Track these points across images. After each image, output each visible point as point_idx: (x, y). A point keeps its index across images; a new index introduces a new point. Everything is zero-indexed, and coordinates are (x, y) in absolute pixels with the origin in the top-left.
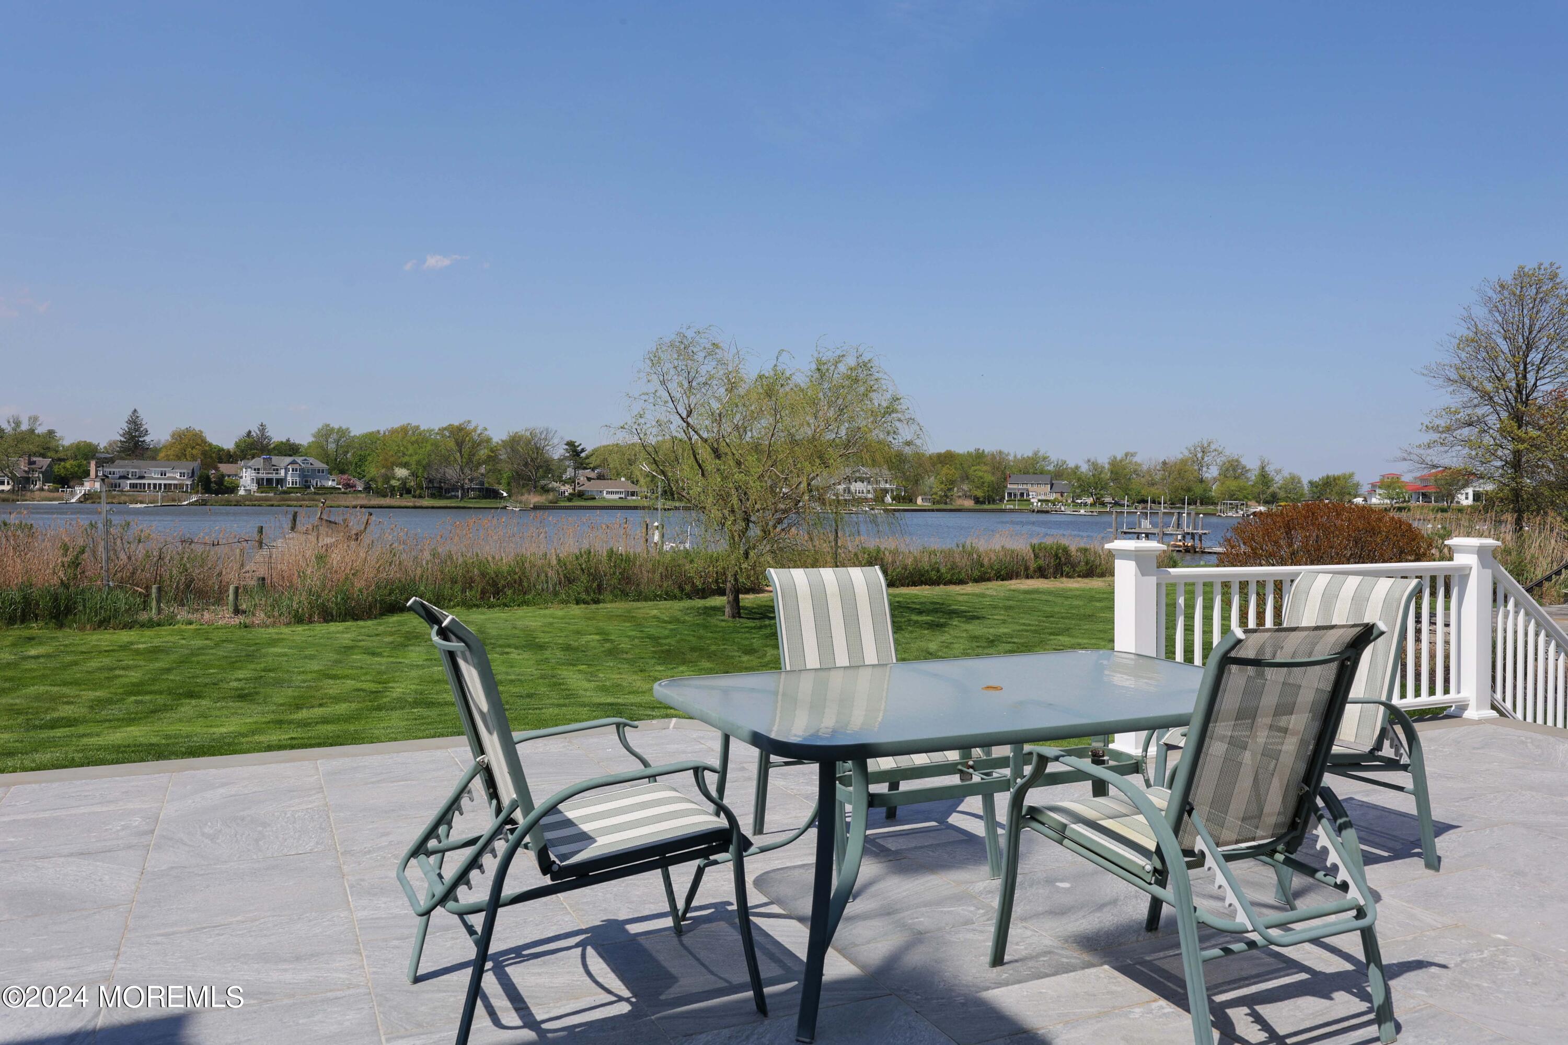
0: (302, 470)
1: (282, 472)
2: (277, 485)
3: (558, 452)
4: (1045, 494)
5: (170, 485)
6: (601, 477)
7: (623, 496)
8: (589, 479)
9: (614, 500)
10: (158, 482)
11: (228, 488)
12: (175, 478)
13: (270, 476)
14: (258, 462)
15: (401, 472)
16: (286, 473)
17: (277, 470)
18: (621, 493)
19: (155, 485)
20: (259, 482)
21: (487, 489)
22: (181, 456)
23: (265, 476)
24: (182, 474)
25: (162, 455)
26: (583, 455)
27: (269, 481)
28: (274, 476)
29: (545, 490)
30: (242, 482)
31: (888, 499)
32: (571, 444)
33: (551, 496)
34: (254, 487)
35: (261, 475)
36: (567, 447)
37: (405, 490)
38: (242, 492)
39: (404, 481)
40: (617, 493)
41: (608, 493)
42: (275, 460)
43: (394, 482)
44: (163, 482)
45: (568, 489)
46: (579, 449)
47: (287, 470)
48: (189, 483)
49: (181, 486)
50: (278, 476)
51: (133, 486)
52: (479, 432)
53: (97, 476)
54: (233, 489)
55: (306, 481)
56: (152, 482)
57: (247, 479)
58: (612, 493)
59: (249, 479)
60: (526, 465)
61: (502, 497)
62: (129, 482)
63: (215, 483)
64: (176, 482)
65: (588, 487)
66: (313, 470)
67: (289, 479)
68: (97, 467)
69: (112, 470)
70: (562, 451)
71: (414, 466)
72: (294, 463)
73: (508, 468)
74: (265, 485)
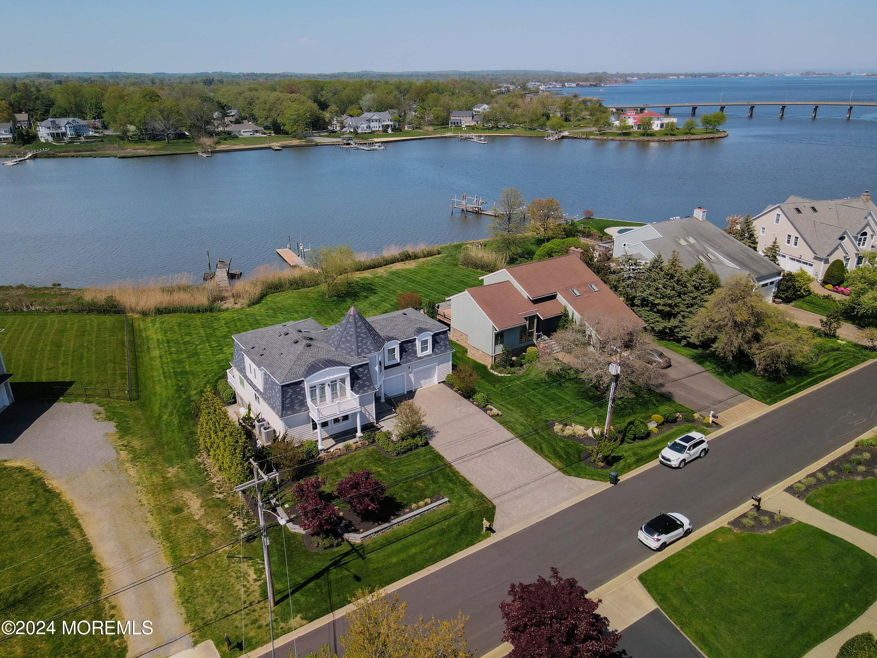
0: (74, 127)
1: (63, 128)
2: (62, 136)
4: (469, 122)
5: (1, 138)
6: (238, 122)
7: (252, 133)
9: (247, 137)
11: (34, 139)
12: (3, 134)
13: (57, 131)
14: (48, 123)
16: (66, 130)
17: (60, 127)
18: (251, 131)
20: (52, 135)
23: (54, 131)
24: (6, 131)
27: (58, 134)
28: (59, 131)
30: (41, 135)
31: (390, 131)
32: (219, 103)
34: (50, 138)
35: (52, 131)
37: (134, 136)
38: (43, 140)
39: (134, 131)
40: (249, 132)
41: (244, 132)
42: (58, 121)
43: (127, 133)
45: (222, 131)
46: (223, 104)
47: (65, 127)
48: (11, 136)
49: (8, 139)
50: (61, 131)
54: (37, 138)
55: (77, 133)
57: (43, 133)
58: (246, 132)
59: (45, 133)
60: (198, 119)
64: (3, 136)
65: (231, 128)
66: (80, 126)
67: (68, 133)
71: (137, 124)
72: (68, 123)
73: (189, 122)
74: (58, 137)
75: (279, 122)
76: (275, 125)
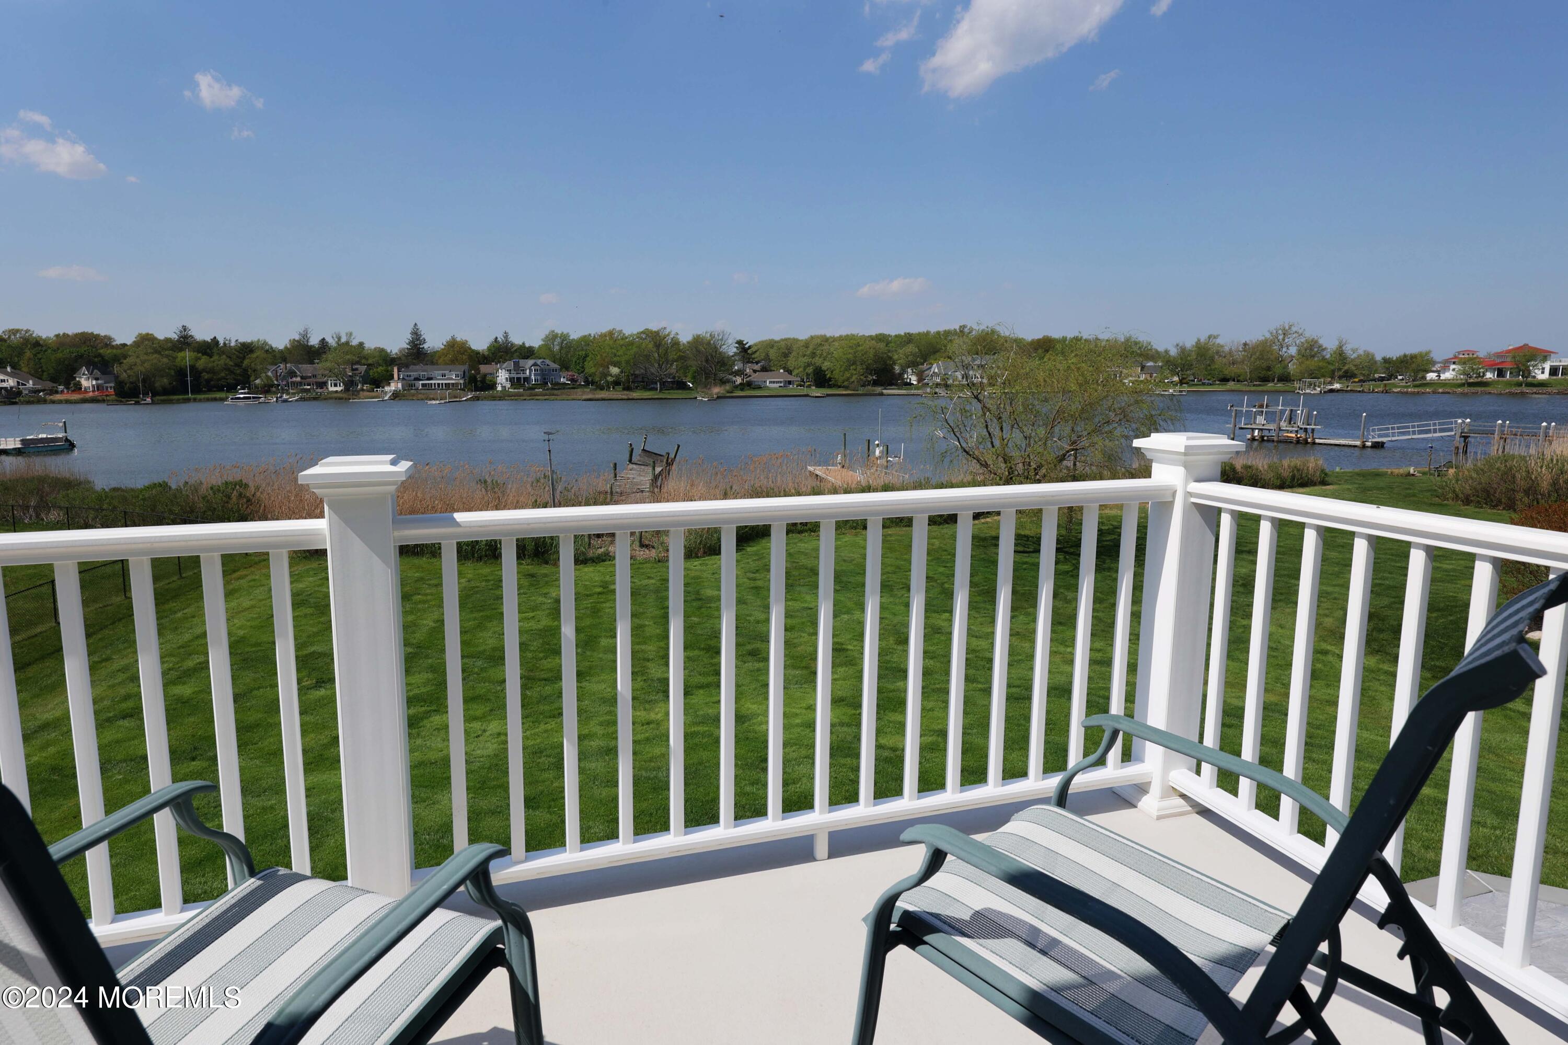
0: (542, 370)
1: (528, 371)
2: (524, 382)
3: (731, 349)
5: (449, 384)
6: (764, 369)
7: (782, 385)
8: (755, 371)
9: (775, 389)
10: (440, 382)
11: (489, 385)
12: (452, 379)
13: (519, 376)
14: (510, 364)
15: (615, 370)
16: (530, 373)
17: (523, 370)
18: (780, 382)
19: (439, 384)
20: (511, 380)
21: (678, 381)
22: (453, 362)
23: (515, 376)
24: (457, 376)
25: (440, 361)
26: (749, 351)
27: (519, 379)
28: (522, 376)
29: (723, 382)
30: (499, 380)
32: (740, 343)
33: (728, 387)
34: (508, 385)
35: (512, 375)
36: (737, 345)
37: (617, 383)
38: (499, 388)
39: (617, 376)
40: (777, 382)
41: (770, 382)
42: (522, 362)
43: (609, 379)
44: (444, 382)
45: (739, 380)
46: (747, 346)
47: (531, 370)
48: (462, 382)
49: (457, 384)
50: (524, 376)
51: (423, 385)
52: (672, 336)
53: (399, 379)
54: (493, 386)
55: (545, 379)
56: (437, 382)
57: (502, 377)
58: (774, 382)
59: (503, 377)
60: (707, 361)
61: (690, 388)
62: (421, 382)
63: (480, 381)
64: (453, 382)
65: (756, 378)
66: (549, 370)
67: (533, 377)
68: (399, 371)
69: (409, 374)
70: (735, 350)
71: (624, 364)
72: (535, 365)
73: (694, 364)
74: (516, 382)
75: (824, 368)
76: (817, 374)
